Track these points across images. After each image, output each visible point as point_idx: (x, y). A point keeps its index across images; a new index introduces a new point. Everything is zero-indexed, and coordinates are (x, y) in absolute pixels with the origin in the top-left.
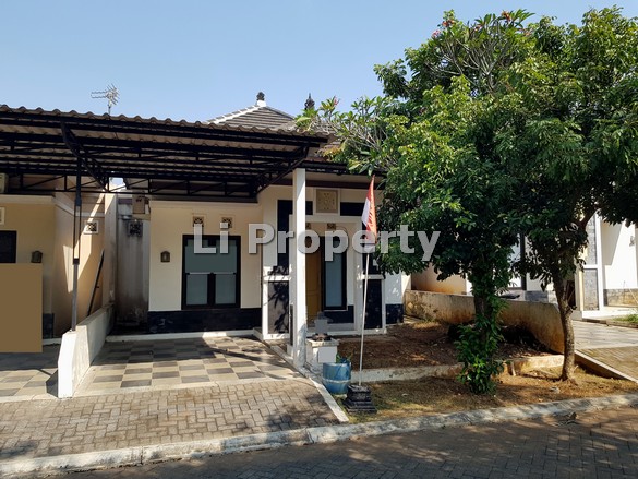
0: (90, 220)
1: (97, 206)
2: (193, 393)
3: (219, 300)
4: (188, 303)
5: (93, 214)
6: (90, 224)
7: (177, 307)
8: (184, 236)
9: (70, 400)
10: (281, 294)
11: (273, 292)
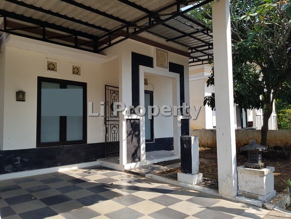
3: (69, 138)
4: (43, 140)
7: (33, 145)
8: (39, 78)
10: (135, 132)
11: (131, 129)
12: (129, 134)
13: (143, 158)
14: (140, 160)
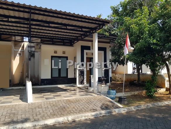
0: (19, 52)
1: (21, 48)
2: (71, 100)
3: (62, 76)
5: (20, 50)
6: (19, 53)
7: (50, 77)
8: (51, 56)
9: (32, 104)
10: (82, 74)
11: (80, 73)
12: (79, 75)
13: (85, 83)
14: (84, 84)
